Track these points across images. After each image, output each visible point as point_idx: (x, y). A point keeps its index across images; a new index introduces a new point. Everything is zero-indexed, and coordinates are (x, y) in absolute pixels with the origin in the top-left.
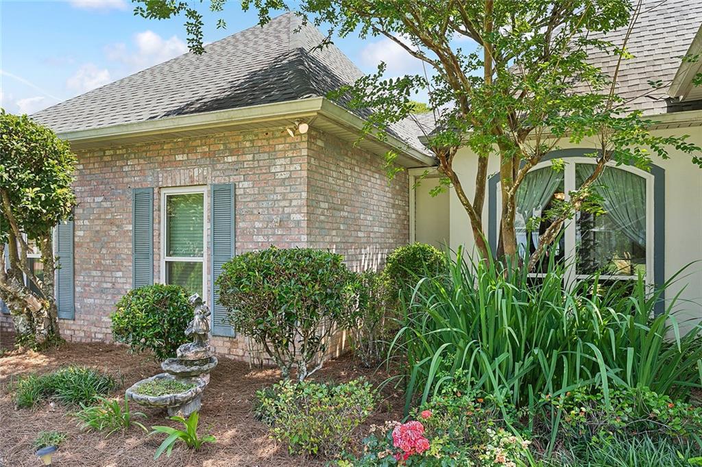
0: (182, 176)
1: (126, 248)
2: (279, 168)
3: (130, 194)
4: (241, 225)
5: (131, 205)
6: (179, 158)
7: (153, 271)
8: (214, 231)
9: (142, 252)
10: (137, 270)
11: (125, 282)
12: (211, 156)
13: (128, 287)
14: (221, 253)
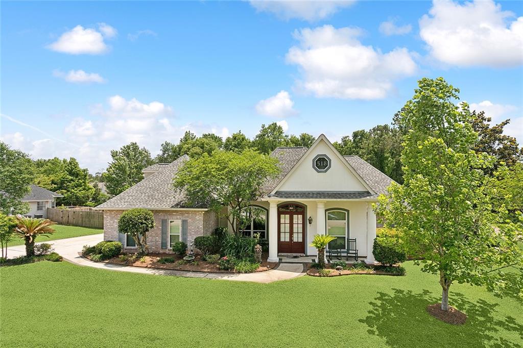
0: (174, 217)
2: (197, 217)
3: (160, 220)
4: (189, 228)
5: (161, 222)
6: (174, 214)
7: (167, 237)
8: (183, 229)
9: (164, 233)
10: (162, 237)
11: (159, 239)
12: (182, 214)
13: (160, 240)
14: (184, 233)
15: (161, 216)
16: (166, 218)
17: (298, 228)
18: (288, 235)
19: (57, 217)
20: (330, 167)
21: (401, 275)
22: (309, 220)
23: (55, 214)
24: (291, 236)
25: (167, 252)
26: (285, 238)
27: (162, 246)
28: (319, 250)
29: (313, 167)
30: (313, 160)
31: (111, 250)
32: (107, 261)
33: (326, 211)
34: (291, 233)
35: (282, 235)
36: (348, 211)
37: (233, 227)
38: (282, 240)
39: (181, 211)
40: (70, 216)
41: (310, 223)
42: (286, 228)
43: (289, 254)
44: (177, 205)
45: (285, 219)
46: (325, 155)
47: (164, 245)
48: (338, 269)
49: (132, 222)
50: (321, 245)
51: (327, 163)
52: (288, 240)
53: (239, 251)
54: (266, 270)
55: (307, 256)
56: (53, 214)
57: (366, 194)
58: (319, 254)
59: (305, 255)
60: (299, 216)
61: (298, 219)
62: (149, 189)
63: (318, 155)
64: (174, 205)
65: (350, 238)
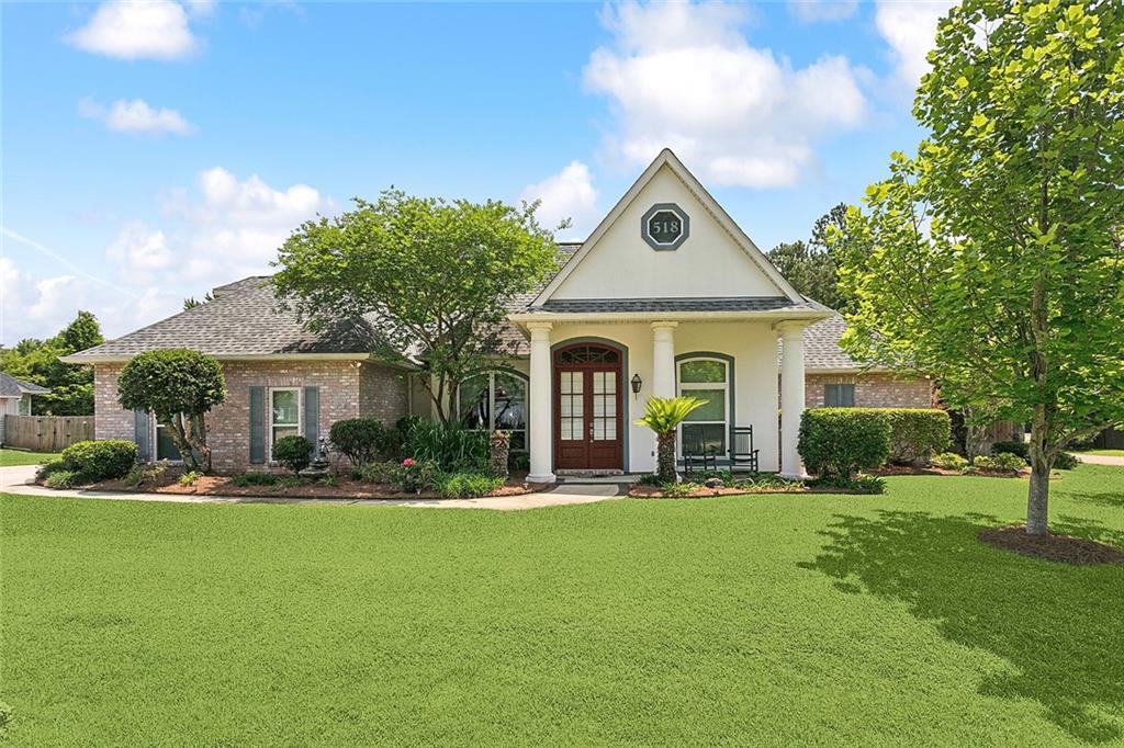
0: (284, 381)
1: (245, 420)
2: (344, 380)
3: (247, 390)
4: (322, 407)
5: (248, 395)
6: (283, 371)
7: (265, 433)
8: (307, 410)
9: (256, 421)
10: (252, 432)
11: (244, 439)
12: (304, 371)
13: (247, 442)
14: (310, 421)
15: (250, 379)
16: (261, 382)
17: (604, 406)
18: (579, 425)
19: (27, 435)
20: (687, 235)
21: (875, 493)
22: (634, 383)
23: (22, 429)
24: (588, 428)
25: (266, 469)
26: (573, 431)
27: (251, 457)
28: (660, 437)
29: (644, 236)
30: (644, 219)
31: (101, 458)
32: (88, 487)
33: (677, 359)
34: (588, 417)
35: (565, 425)
36: (731, 360)
37: (439, 407)
38: (565, 436)
39: (300, 362)
40: (58, 431)
41: (635, 391)
42: (573, 406)
43: (583, 471)
44: (289, 349)
45: (573, 381)
46: (673, 206)
47: (256, 453)
48: (711, 485)
49: (156, 376)
50: (668, 421)
51: (679, 226)
52: (579, 435)
53: (451, 455)
54: (521, 494)
55: (627, 473)
56: (17, 429)
57: (780, 302)
58: (660, 448)
59: (623, 473)
60: (608, 374)
61: (604, 381)
62: (221, 319)
63: (656, 207)
64: (281, 347)
65: (736, 426)
